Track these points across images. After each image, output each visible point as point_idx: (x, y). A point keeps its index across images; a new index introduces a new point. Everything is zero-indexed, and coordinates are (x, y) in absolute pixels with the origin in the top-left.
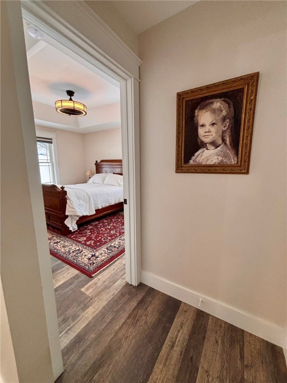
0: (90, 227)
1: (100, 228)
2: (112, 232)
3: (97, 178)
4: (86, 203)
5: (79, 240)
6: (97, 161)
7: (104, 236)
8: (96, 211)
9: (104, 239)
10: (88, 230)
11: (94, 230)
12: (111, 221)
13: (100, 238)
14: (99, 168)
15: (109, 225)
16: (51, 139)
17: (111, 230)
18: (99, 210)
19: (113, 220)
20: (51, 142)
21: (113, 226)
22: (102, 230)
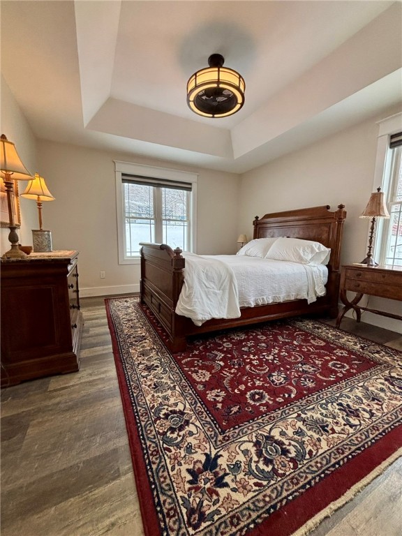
0: (227, 345)
1: (248, 353)
2: (278, 378)
3: (255, 246)
4: (224, 290)
5: (194, 375)
6: (257, 218)
7: (254, 387)
8: (243, 310)
9: (253, 397)
10: (222, 351)
11: (233, 357)
12: (276, 340)
13: (242, 387)
14: (260, 229)
15: (269, 351)
16: (190, 184)
17: (273, 368)
18: (249, 308)
19: (280, 338)
20: (189, 189)
21: (281, 359)
22: (250, 363)
